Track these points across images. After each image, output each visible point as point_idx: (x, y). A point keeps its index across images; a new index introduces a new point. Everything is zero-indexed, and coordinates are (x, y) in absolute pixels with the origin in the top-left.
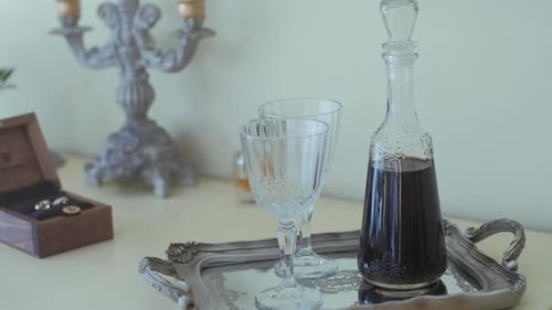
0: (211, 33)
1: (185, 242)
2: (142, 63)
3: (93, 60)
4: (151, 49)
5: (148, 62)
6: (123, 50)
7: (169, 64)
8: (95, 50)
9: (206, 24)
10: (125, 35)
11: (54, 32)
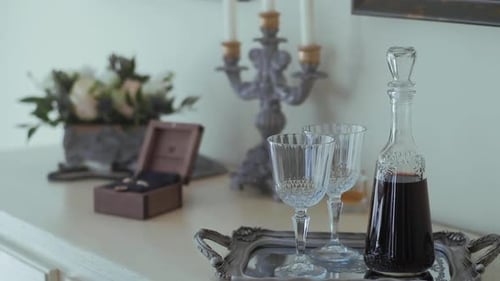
0: (324, 75)
1: (253, 226)
2: (275, 97)
3: (244, 93)
4: (281, 85)
5: (279, 96)
6: (262, 85)
7: (291, 98)
8: (247, 85)
9: (320, 69)
10: (264, 73)
11: (219, 69)
